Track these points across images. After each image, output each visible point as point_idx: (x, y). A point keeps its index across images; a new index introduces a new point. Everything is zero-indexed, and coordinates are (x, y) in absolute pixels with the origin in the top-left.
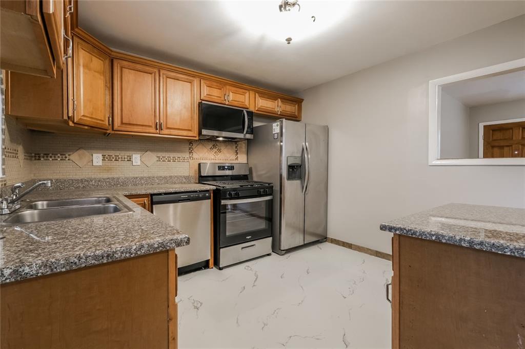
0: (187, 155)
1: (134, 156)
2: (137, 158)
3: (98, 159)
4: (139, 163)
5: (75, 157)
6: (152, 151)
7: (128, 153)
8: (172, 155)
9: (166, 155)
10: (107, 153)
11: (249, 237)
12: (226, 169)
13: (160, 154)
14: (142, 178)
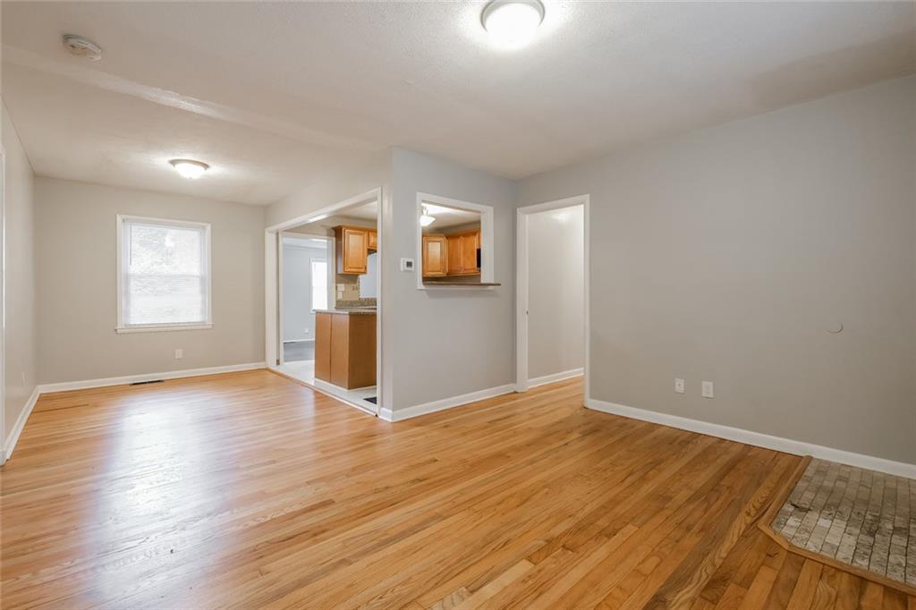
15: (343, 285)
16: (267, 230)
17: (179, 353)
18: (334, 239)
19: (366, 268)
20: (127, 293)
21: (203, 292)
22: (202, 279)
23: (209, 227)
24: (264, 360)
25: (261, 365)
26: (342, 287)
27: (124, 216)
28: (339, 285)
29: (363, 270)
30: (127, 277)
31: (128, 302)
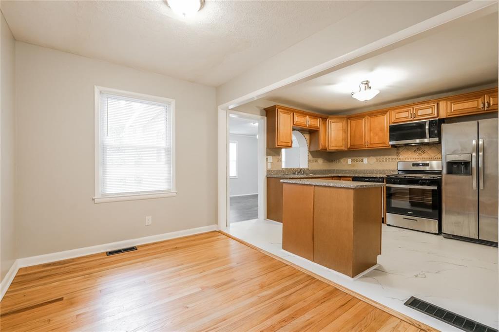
0: (395, 157)
1: (364, 159)
2: (365, 160)
3: (349, 161)
4: (367, 162)
5: (342, 161)
6: (373, 156)
7: (362, 158)
8: (385, 157)
9: (382, 158)
10: (353, 158)
11: (410, 213)
12: (420, 166)
13: (378, 158)
14: (367, 170)
15: (271, 157)
16: (219, 107)
17: (149, 220)
18: (266, 117)
19: (292, 142)
20: (104, 163)
21: (168, 162)
22: (168, 151)
23: (173, 102)
24: (216, 223)
25: (214, 228)
26: (270, 158)
27: (102, 88)
28: (268, 157)
29: (290, 145)
30: (104, 149)
31: (104, 172)
